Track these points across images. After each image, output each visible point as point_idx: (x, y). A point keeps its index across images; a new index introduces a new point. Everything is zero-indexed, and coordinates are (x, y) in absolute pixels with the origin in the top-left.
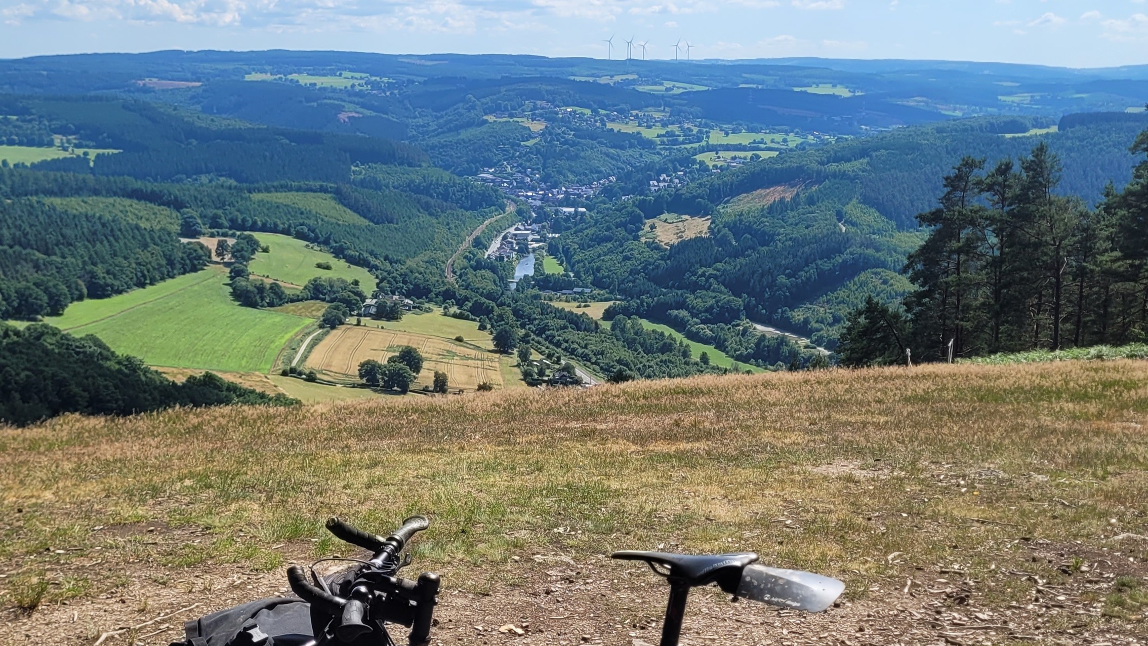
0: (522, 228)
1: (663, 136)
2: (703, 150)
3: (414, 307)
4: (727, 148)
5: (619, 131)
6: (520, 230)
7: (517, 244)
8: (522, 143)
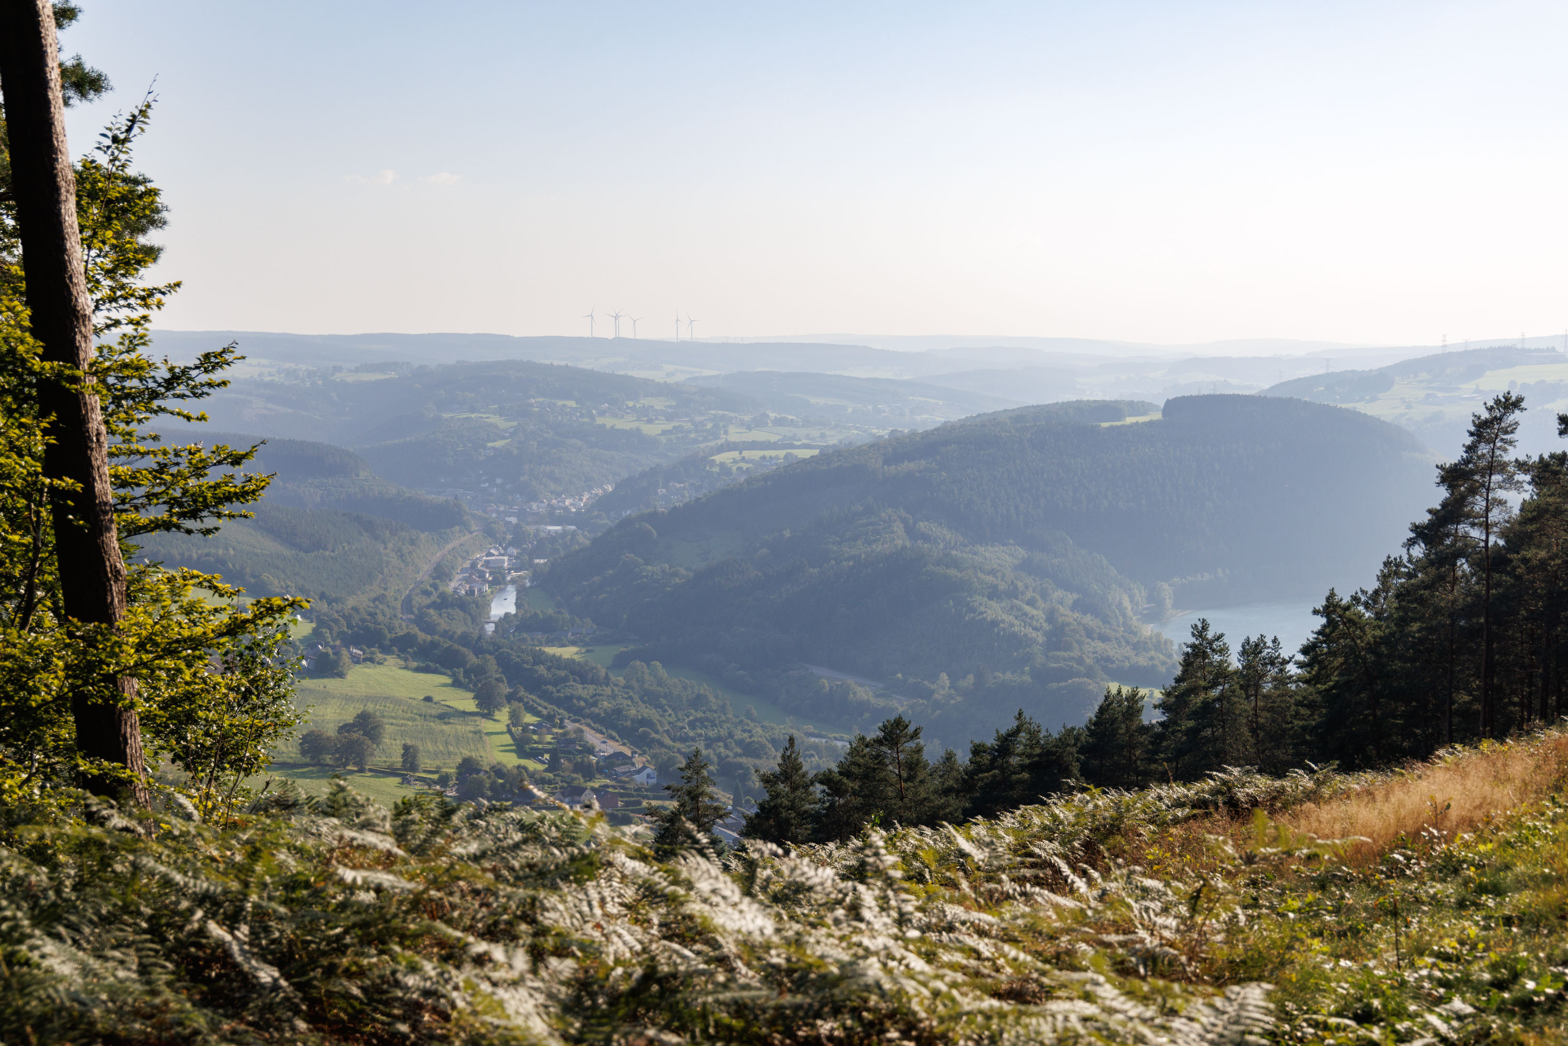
0: (496, 553)
1: (670, 432)
2: (721, 449)
3: (365, 660)
4: (753, 445)
5: (612, 427)
6: (493, 555)
7: (491, 574)
8: (489, 445)
